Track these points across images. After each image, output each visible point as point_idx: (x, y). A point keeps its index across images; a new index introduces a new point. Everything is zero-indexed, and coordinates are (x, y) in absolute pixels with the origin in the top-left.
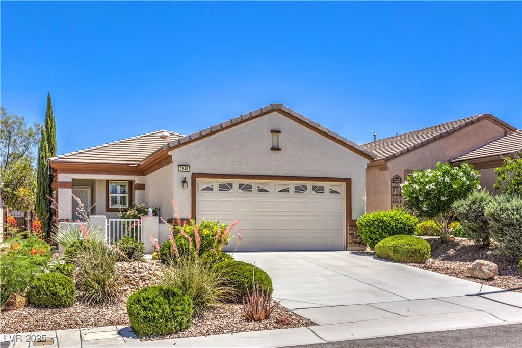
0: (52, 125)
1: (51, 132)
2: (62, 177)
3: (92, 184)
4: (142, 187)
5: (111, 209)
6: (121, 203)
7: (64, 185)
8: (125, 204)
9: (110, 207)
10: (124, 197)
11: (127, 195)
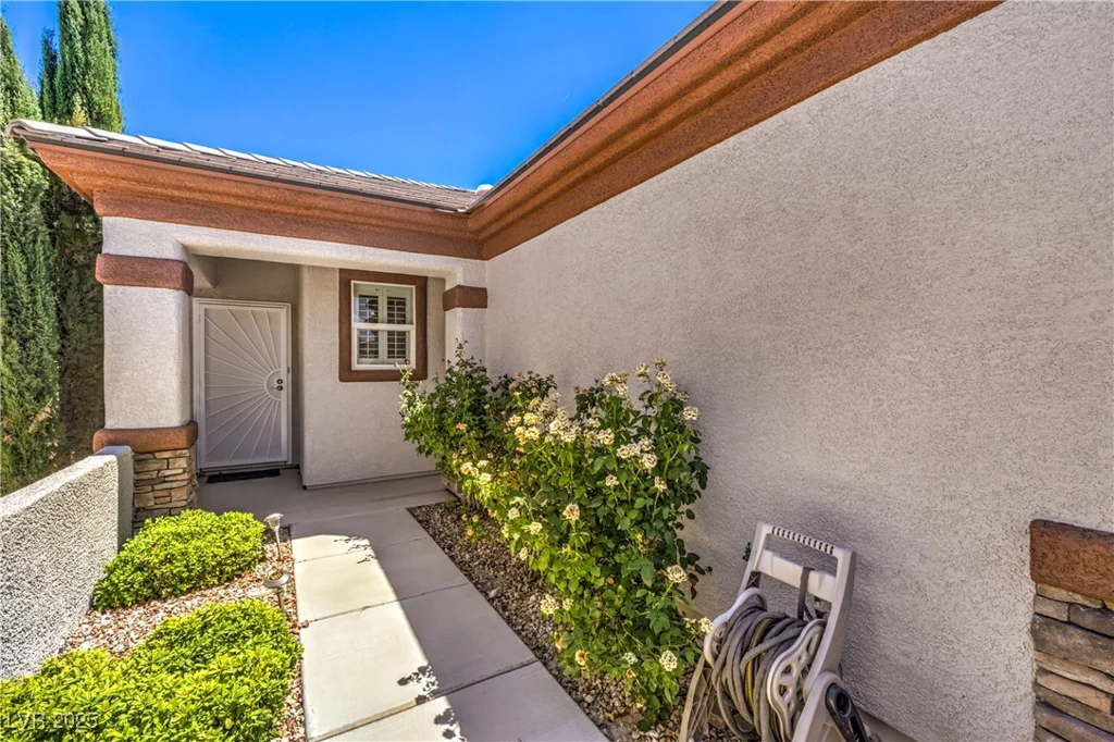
0: (87, 23)
1: (86, 52)
2: (125, 235)
3: (284, 283)
4: (474, 297)
5: (359, 372)
6: (391, 353)
7: (141, 271)
8: (403, 353)
9: (356, 366)
10: (399, 333)
11: (411, 330)
